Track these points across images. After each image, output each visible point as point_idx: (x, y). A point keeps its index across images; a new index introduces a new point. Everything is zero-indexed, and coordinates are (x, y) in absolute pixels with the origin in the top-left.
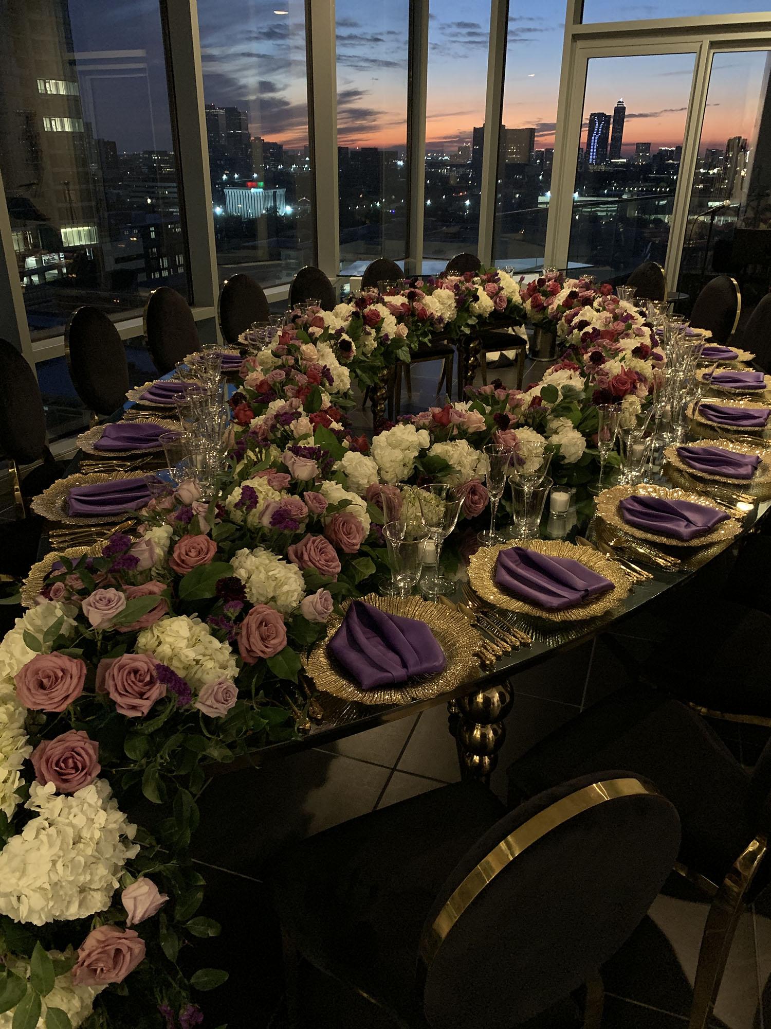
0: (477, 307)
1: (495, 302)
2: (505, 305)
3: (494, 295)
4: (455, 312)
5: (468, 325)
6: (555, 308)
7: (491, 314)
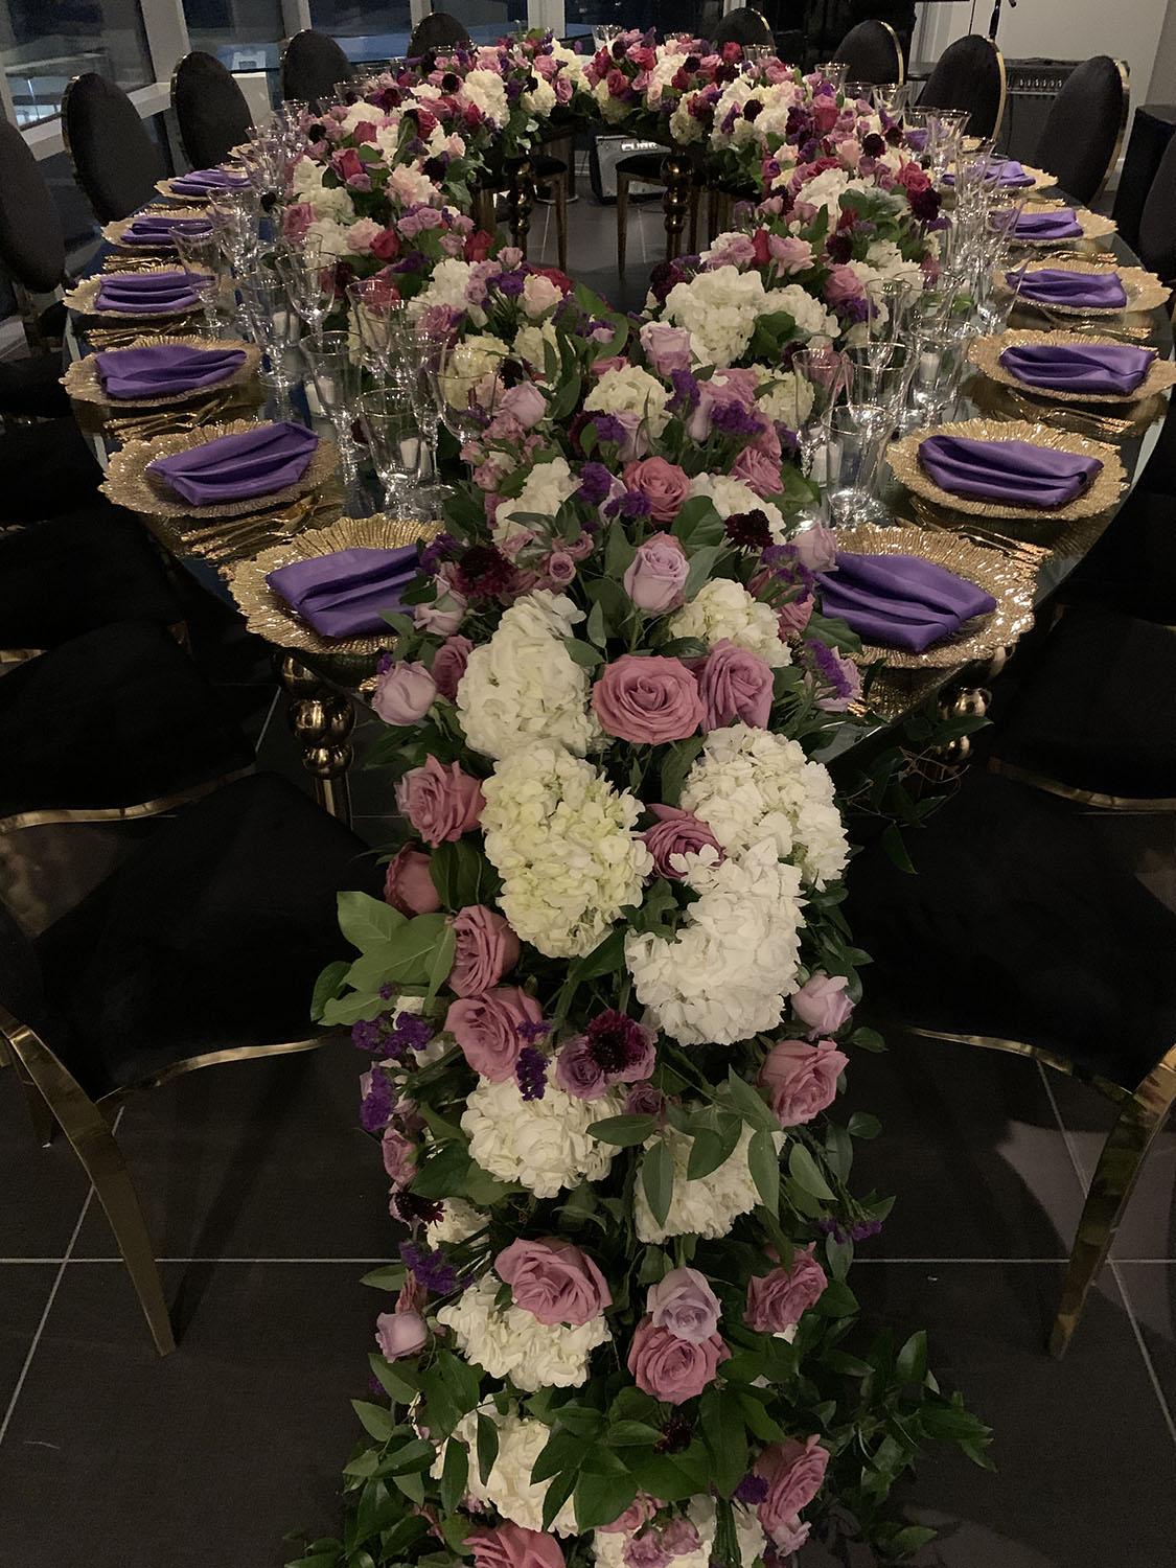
0: (532, 99)
1: (555, 89)
2: (569, 95)
3: (552, 77)
4: (507, 111)
5: (528, 135)
6: (660, 92)
7: (555, 110)
